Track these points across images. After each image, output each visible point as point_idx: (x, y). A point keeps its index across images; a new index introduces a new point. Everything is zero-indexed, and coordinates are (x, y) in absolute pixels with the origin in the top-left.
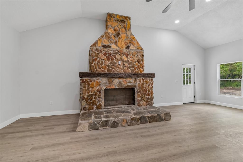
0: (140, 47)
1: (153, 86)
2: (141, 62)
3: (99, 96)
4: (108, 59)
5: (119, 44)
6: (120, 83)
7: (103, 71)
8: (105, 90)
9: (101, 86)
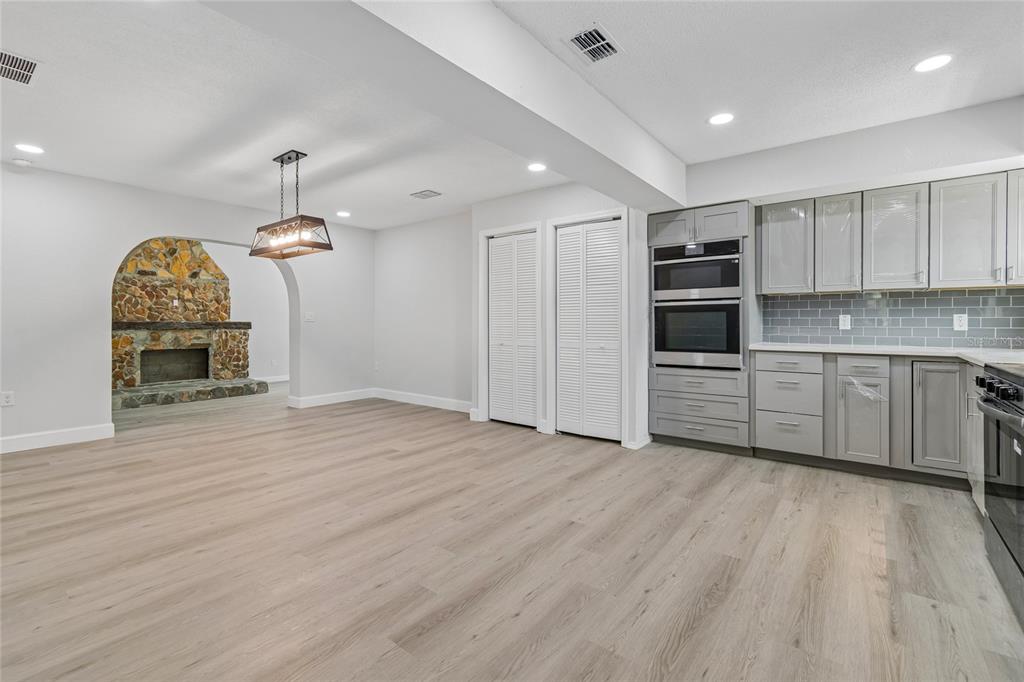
0: (222, 274)
1: (249, 342)
2: (224, 302)
3: (130, 364)
4: (150, 295)
5: (174, 269)
6: (176, 338)
7: (138, 318)
8: (142, 352)
9: (135, 345)
